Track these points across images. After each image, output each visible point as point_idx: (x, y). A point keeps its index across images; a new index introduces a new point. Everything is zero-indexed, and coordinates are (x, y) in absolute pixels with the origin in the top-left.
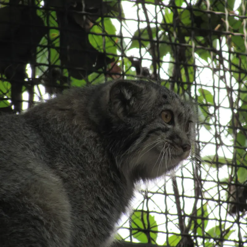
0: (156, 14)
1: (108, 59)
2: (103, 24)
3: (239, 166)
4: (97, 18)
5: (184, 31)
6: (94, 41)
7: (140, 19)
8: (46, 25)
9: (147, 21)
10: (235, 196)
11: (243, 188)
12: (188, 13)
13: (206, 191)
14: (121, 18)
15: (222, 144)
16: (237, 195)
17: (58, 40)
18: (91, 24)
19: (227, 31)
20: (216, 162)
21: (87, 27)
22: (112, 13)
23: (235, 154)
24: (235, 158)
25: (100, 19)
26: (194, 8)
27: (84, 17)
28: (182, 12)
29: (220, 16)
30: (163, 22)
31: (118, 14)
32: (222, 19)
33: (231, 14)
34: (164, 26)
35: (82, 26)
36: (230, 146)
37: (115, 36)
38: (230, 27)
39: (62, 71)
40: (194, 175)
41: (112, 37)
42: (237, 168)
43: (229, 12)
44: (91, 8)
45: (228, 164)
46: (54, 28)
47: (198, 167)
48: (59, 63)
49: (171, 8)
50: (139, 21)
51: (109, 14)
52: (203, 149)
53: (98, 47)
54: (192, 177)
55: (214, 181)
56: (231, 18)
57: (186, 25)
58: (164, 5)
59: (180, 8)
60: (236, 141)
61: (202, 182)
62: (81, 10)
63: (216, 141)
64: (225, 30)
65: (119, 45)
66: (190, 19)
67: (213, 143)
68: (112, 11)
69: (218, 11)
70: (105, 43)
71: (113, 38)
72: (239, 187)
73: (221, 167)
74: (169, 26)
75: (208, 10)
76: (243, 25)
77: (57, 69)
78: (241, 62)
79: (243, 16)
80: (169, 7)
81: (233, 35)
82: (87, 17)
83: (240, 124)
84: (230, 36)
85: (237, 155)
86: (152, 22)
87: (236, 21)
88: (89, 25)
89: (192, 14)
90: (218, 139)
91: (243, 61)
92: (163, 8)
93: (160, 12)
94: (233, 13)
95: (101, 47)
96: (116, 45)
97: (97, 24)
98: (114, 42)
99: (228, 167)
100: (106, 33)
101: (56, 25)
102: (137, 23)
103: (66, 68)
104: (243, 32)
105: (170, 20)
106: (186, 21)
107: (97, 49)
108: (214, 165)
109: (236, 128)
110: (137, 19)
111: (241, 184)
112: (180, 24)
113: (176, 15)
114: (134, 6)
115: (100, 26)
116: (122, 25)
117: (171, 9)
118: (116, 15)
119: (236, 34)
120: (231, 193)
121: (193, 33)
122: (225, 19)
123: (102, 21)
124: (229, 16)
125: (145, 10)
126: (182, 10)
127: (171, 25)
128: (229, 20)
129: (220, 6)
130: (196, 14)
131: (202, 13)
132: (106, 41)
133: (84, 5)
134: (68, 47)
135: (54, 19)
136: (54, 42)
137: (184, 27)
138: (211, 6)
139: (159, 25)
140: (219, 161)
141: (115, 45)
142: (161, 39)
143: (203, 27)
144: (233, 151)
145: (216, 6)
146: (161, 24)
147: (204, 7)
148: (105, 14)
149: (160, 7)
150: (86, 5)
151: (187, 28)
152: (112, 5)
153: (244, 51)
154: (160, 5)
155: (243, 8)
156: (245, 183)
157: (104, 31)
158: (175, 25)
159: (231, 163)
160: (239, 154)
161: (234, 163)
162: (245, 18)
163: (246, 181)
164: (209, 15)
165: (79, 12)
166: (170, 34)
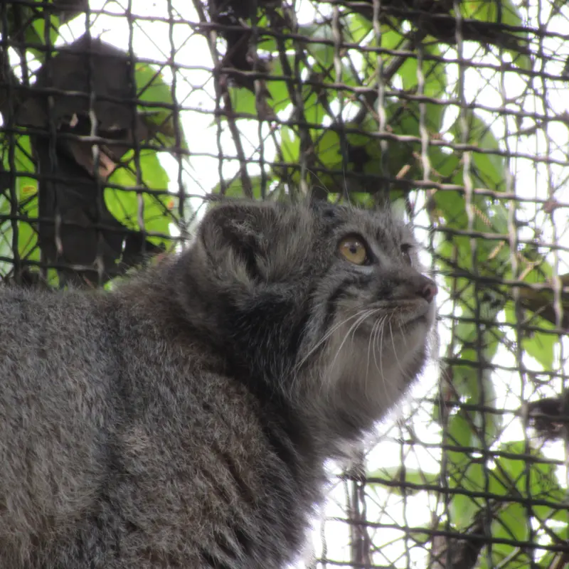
0: (262, 141)
1: (150, 246)
2: (137, 164)
3: (454, 492)
4: (126, 151)
5: (324, 180)
6: (118, 205)
7: (225, 153)
8: (7, 167)
9: (241, 157)
10: (444, 561)
11: (462, 541)
12: (333, 139)
13: (377, 550)
14: (180, 151)
15: (413, 441)
16: (449, 558)
17: (36, 202)
18: (111, 166)
19: (426, 181)
20: (402, 483)
21: (102, 173)
22: (159, 141)
23: (444, 463)
24: (444, 473)
25: (131, 153)
26: (348, 127)
27: (95, 149)
28: (319, 138)
30: (277, 160)
31: (173, 141)
32: (415, 153)
33: (434, 141)
35: (91, 171)
36: (434, 446)
37: (165, 193)
38: (433, 170)
39: (45, 274)
40: (349, 512)
41: (158, 194)
42: (449, 495)
43: (430, 135)
44: (114, 128)
45: (428, 488)
46: (26, 174)
47: (359, 494)
48: (37, 255)
49: (296, 127)
50: (221, 157)
51: (152, 142)
52: (371, 453)
53: (128, 218)
54: (346, 517)
55: (396, 526)
56: (434, 149)
57: (330, 167)
58: (278, 122)
59: (318, 127)
60: (446, 434)
61: (369, 530)
62: (88, 133)
63: (401, 433)
64: (421, 178)
65: (176, 213)
66: (340, 152)
67: (393, 439)
68: (159, 135)
69: (405, 133)
70: (143, 208)
71: (161, 197)
72: (453, 540)
73: (411, 493)
74: (290, 170)
75: (381, 132)
76: (463, 166)
77: (32, 269)
78: (457, 253)
79: (463, 145)
80: (290, 124)
81: (439, 188)
82: (101, 150)
83: (458, 398)
84: (433, 191)
85: (450, 467)
86: (251, 160)
87: (448, 157)
88: (104, 167)
89: (343, 141)
90: (404, 430)
91: (463, 250)
92: (276, 128)
93: (271, 137)
94: (440, 138)
95: (135, 219)
96: (168, 214)
97: (125, 165)
98: (164, 206)
99: (429, 494)
100: (145, 186)
101: (30, 167)
102: (217, 161)
103: (51, 267)
104: (462, 182)
105: (293, 155)
106: (330, 156)
107: (125, 222)
108: (397, 490)
109: (450, 405)
110: (217, 153)
111: (458, 532)
112: (317, 165)
113: (306, 143)
114: (211, 125)
115: (130, 169)
116: (181, 168)
117: (294, 131)
118: (168, 145)
119: (446, 186)
120: (436, 554)
121: (345, 184)
122: (420, 152)
123: (136, 158)
124: (430, 144)
125: (236, 134)
126: (321, 132)
127: (296, 167)
128: (430, 155)
129: (408, 121)
130: (354, 141)
131: (367, 140)
132: (146, 204)
133: (94, 122)
134: (58, 219)
135: (25, 154)
136: (26, 207)
137: (324, 170)
138: (390, 122)
140: (408, 480)
141: (167, 212)
143: (369, 170)
144: (440, 458)
145: (399, 123)
146: (273, 165)
147: (373, 125)
148: (143, 142)
149: (270, 125)
150: (99, 122)
151: (332, 174)
152: (158, 121)
153: (464, 226)
154: (270, 121)
155: (464, 127)
156: (467, 529)
157: (140, 181)
158: (304, 167)
159: (435, 484)
160: (455, 464)
161: (442, 485)
162: (467, 149)
163: (471, 526)
164: (384, 144)
165: (84, 138)
166: (294, 185)
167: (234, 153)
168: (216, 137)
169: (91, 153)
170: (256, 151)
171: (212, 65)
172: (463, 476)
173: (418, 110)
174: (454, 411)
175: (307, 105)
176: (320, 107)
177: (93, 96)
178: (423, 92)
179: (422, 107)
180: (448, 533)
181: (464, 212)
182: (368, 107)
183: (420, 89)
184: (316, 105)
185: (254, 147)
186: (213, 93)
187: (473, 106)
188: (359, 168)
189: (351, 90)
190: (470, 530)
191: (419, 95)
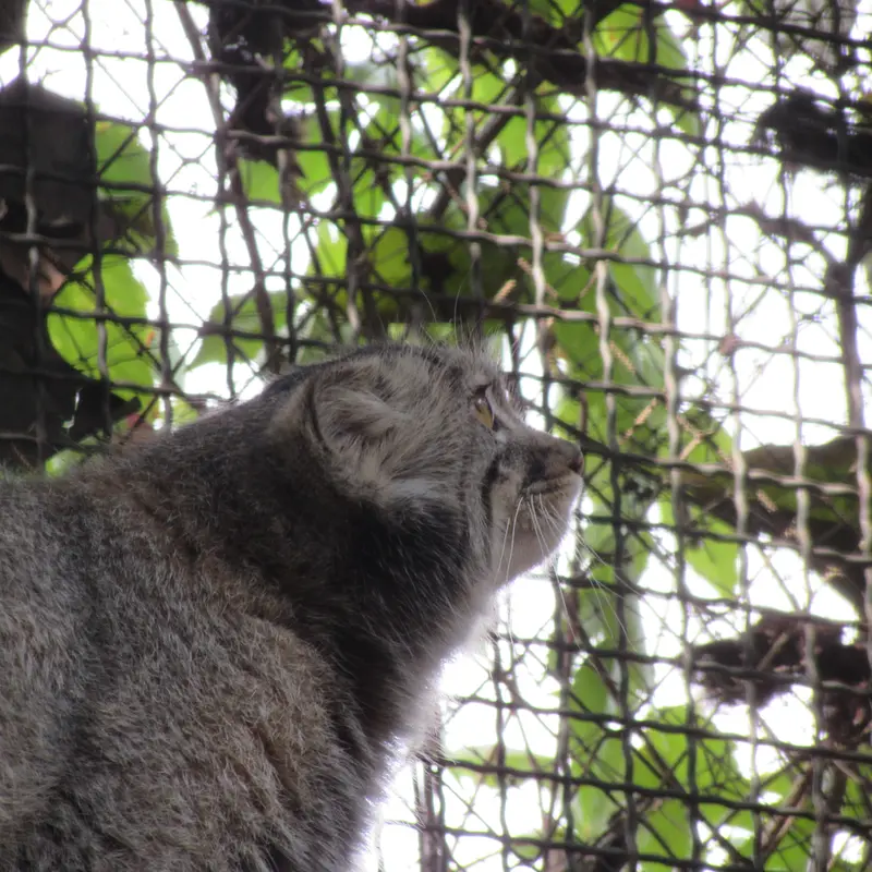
0: (288, 244)
1: (118, 402)
2: (98, 279)
3: (579, 782)
4: (81, 257)
5: (383, 303)
6: (69, 339)
7: (232, 262)
9: (256, 266)
11: (591, 858)
12: (399, 240)
13: (461, 869)
14: (162, 252)
15: (517, 704)
18: (57, 279)
19: (539, 306)
20: (499, 769)
21: (43, 290)
22: (131, 241)
23: (564, 738)
24: (564, 754)
25: (88, 260)
26: (421, 221)
27: (34, 255)
28: (377, 239)
29: (513, 252)
30: (312, 272)
31: (153, 242)
32: (522, 262)
33: (552, 246)
34: (315, 287)
35: (26, 286)
36: (547, 712)
37: (143, 322)
38: (550, 287)
40: (419, 813)
41: (130, 324)
42: (573, 787)
43: (545, 235)
44: (61, 222)
45: (540, 776)
47: (433, 784)
49: (341, 222)
50: (225, 267)
51: (119, 244)
53: (83, 359)
54: (414, 820)
55: (491, 834)
56: (551, 259)
57: (392, 285)
58: (314, 213)
59: (373, 222)
60: (567, 694)
61: (449, 839)
62: (23, 230)
63: (498, 693)
64: (531, 300)
65: (156, 352)
66: (408, 261)
67: (487, 702)
68: (130, 232)
69: (507, 231)
70: (105, 347)
71: (134, 328)
72: (577, 856)
73: (513, 783)
74: (331, 288)
75: (472, 230)
76: (595, 283)
78: (586, 416)
79: (596, 251)
80: (332, 217)
81: (557, 318)
82: (42, 253)
83: (585, 637)
84: (550, 321)
85: (573, 744)
86: (271, 272)
87: (572, 270)
88: (48, 281)
89: (414, 245)
90: (502, 686)
91: (594, 412)
92: (310, 223)
93: (302, 237)
94: (561, 239)
95: (93, 361)
96: (145, 355)
97: (79, 278)
98: (138, 341)
99: (540, 785)
100: (111, 310)
102: (220, 272)
104: (593, 307)
105: (336, 265)
106: (393, 267)
107: (78, 367)
108: (491, 778)
109: (574, 649)
110: (219, 261)
111: (586, 844)
112: (373, 280)
113: (356, 247)
114: (210, 213)
115: (87, 284)
116: (164, 283)
117: (338, 226)
118: (145, 248)
119: (569, 314)
121: (416, 310)
122: (530, 262)
123: (96, 268)
124: (545, 249)
125: (248, 231)
126: (379, 230)
127: (341, 283)
128: (546, 266)
129: (512, 215)
130: (429, 243)
131: (450, 242)
132: (110, 339)
133: (31, 212)
137: (383, 288)
138: (485, 214)
139: (296, 284)
140: (509, 763)
141: (143, 350)
142: (305, 334)
143: (455, 290)
144: (556, 731)
145: (499, 217)
146: (306, 281)
147: (459, 219)
148: (107, 244)
149: (301, 219)
150: (40, 213)
151: (396, 295)
152: (131, 211)
153: (597, 375)
154: (301, 212)
155: (597, 222)
156: (599, 840)
157: (102, 302)
158: (353, 283)
159: (550, 770)
160: (580, 741)
161: (561, 773)
162: (603, 258)
163: (605, 834)
164: (475, 248)
165: (17, 237)
166: (337, 313)
167: (246, 261)
168: (217, 236)
169: (27, 261)
170: (280, 257)
171: (212, 127)
172: (594, 757)
173: (527, 196)
174: (580, 659)
175: (357, 189)
176: (378, 191)
177: (30, 172)
178: (535, 169)
179: (534, 192)
180: (571, 846)
181: (597, 354)
182: (452, 191)
183: (531, 166)
184: (373, 187)
185: (276, 251)
186: (214, 169)
187: (612, 191)
188: (436, 286)
189: (425, 166)
190: (605, 841)
191: (529, 174)
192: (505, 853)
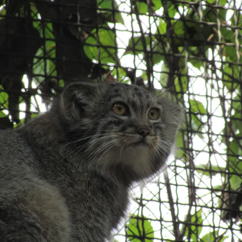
0: (150, 25)
1: (103, 70)
2: (98, 35)
3: (232, 174)
4: (93, 29)
5: (177, 41)
7: (134, 30)
8: (42, 36)
9: (142, 32)
10: (228, 203)
11: (235, 195)
12: (181, 24)
13: (199, 198)
16: (230, 203)
17: (54, 51)
18: (86, 36)
20: (210, 171)
21: (82, 38)
23: (228, 162)
24: (228, 166)
25: (95, 30)
26: (187, 18)
27: (80, 29)
28: (175, 23)
29: (212, 26)
30: (157, 33)
32: (215, 29)
33: (223, 25)
34: (158, 37)
35: (78, 38)
36: (224, 154)
38: (223, 37)
39: (58, 82)
40: (188, 182)
41: (106, 48)
42: (230, 175)
43: (221, 22)
44: (86, 20)
45: (221, 172)
46: (50, 39)
47: (192, 175)
48: (55, 74)
49: (165, 19)
50: (133, 32)
52: (197, 157)
54: (186, 185)
55: (208, 188)
56: (223, 28)
57: (179, 36)
58: (157, 16)
59: (173, 19)
60: (228, 149)
62: (76, 22)
64: (218, 40)
65: (114, 55)
66: (184, 29)
67: (206, 152)
69: (211, 21)
70: (100, 54)
71: (108, 49)
72: (232, 194)
73: (214, 175)
74: (162, 37)
75: (201, 21)
76: (235, 36)
77: (53, 80)
78: (233, 72)
79: (235, 26)
80: (162, 18)
81: (225, 45)
82: (82, 29)
83: (233, 133)
84: (223, 46)
85: (230, 163)
86: (145, 33)
87: (229, 32)
88: (83, 36)
89: (185, 25)
90: (210, 147)
91: (236, 71)
92: (156, 19)
93: (154, 23)
94: (225, 24)
96: (111, 56)
97: (92, 35)
98: (109, 52)
99: (222, 176)
100: (101, 44)
101: (52, 36)
102: (131, 33)
103: (62, 78)
104: (235, 42)
105: (163, 31)
106: (179, 31)
108: (207, 173)
109: (229, 137)
110: (131, 30)
111: (234, 191)
112: (174, 35)
113: (169, 26)
115: (94, 37)
116: (116, 36)
119: (228, 44)
120: (225, 200)
121: (186, 43)
122: (217, 29)
123: (97, 32)
124: (221, 26)
125: (139, 22)
126: (175, 21)
127: (165, 36)
128: (221, 31)
129: (213, 17)
130: (190, 25)
131: (195, 24)
132: (101, 52)
133: (79, 17)
134: (64, 58)
135: (50, 31)
136: (51, 53)
137: (177, 37)
138: (205, 16)
140: (213, 169)
142: (155, 50)
143: (196, 37)
144: (226, 160)
145: (209, 17)
146: (155, 35)
147: (197, 18)
148: (100, 26)
149: (154, 18)
150: (81, 17)
151: (180, 39)
152: (107, 16)
153: (236, 61)
154: (154, 16)
155: (236, 18)
156: (238, 190)
157: (99, 42)
158: (168, 35)
159: (224, 170)
160: (232, 162)
161: (227, 171)
162: (237, 28)
163: (239, 188)
164: (202, 26)
165: (75, 24)
166: (164, 44)
168: (131, 23)
169: (78, 30)
170: (148, 29)
172: (236, 167)
173: (216, 11)
175: (169, 10)
176: (175, 10)
177: (78, 6)
178: (218, 4)
179: (218, 10)
180: (230, 192)
181: (236, 55)
182: (195, 10)
183: (217, 3)
184: (173, 9)
185: (147, 27)
186: (130, 5)
187: (240, 10)
188: (191, 36)
189: (188, 3)
190: (239, 190)
191: (217, 6)
192: (212, 193)
